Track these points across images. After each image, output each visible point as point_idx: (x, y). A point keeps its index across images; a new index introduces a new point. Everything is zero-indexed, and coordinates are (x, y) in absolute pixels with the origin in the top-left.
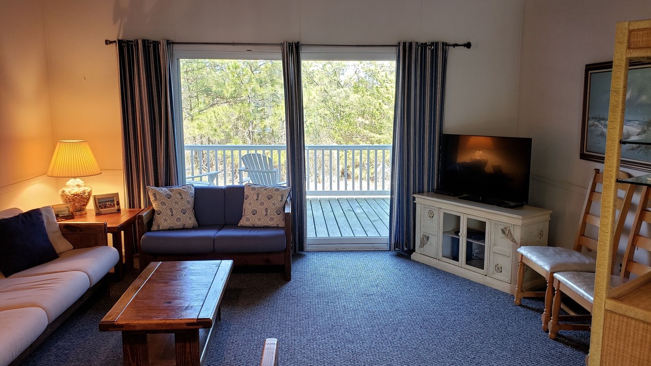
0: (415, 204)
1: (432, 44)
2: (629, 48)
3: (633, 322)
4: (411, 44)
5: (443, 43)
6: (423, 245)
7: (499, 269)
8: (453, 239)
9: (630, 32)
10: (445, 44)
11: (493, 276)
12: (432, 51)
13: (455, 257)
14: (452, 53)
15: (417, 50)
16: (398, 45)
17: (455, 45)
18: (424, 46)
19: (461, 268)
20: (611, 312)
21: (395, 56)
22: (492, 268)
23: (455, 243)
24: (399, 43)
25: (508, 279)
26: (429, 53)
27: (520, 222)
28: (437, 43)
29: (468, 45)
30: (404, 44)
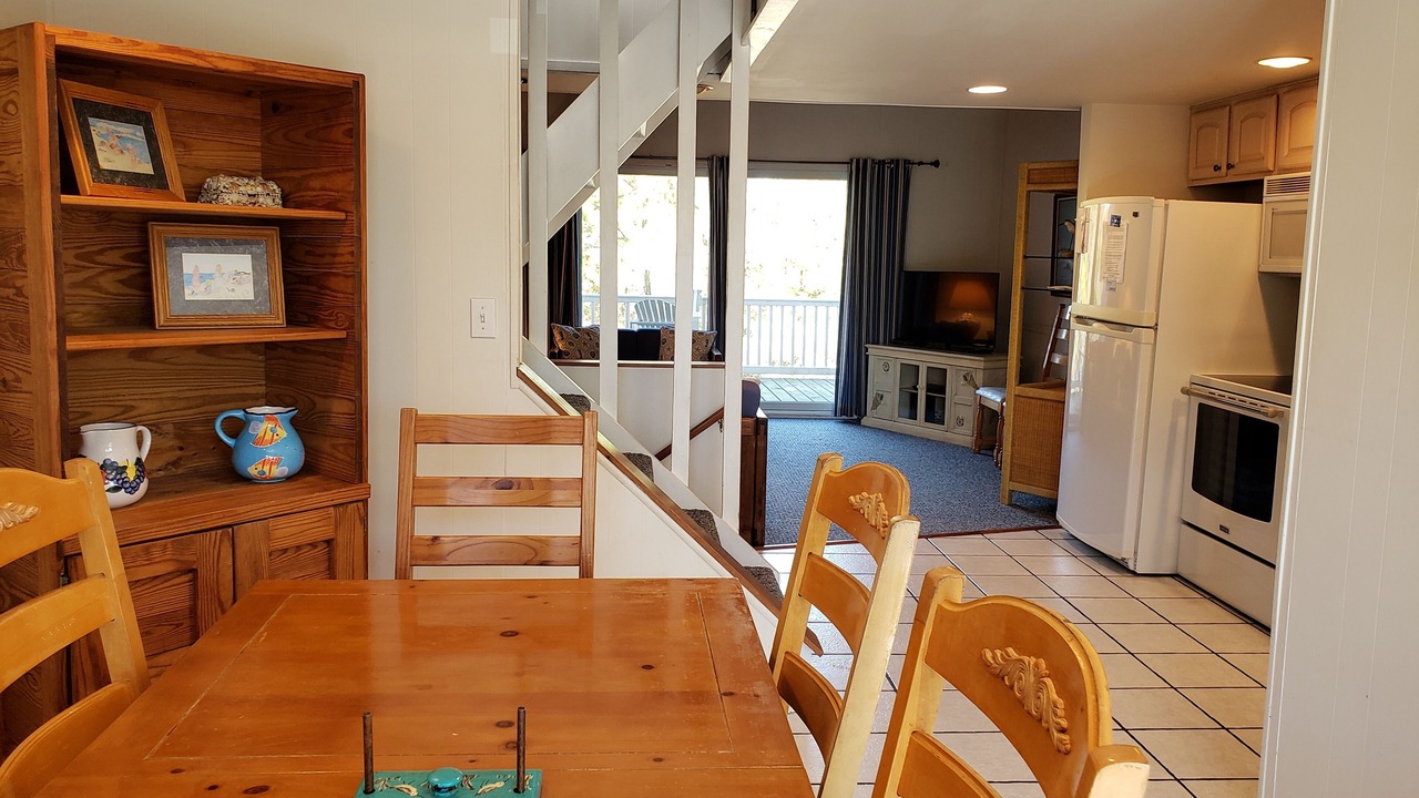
0: (867, 356)
1: (892, 161)
2: (1028, 183)
3: (1033, 401)
4: (865, 161)
5: (905, 161)
6: (875, 405)
7: (960, 422)
8: (912, 393)
9: (1029, 170)
10: (907, 162)
11: (956, 431)
12: (892, 170)
13: (913, 416)
14: (917, 172)
15: (873, 168)
16: (850, 163)
17: (921, 163)
18: (882, 163)
19: (919, 427)
20: (1019, 396)
21: (846, 175)
22: (952, 423)
23: (914, 398)
24: (852, 160)
25: (970, 432)
26: (887, 172)
27: (982, 365)
28: (898, 160)
29: (936, 164)
30: (858, 160)
